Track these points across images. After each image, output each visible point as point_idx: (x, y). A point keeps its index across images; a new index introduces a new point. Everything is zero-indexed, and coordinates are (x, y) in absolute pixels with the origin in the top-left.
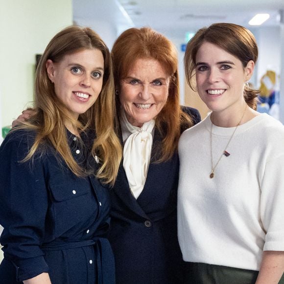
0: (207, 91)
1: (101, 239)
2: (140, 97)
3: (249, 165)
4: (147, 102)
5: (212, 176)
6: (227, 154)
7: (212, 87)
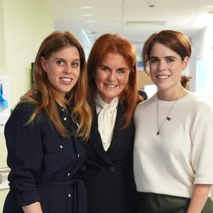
0: (157, 77)
1: (78, 181)
2: (109, 79)
3: (184, 126)
4: (113, 83)
5: (158, 133)
6: (169, 119)
7: (161, 74)
